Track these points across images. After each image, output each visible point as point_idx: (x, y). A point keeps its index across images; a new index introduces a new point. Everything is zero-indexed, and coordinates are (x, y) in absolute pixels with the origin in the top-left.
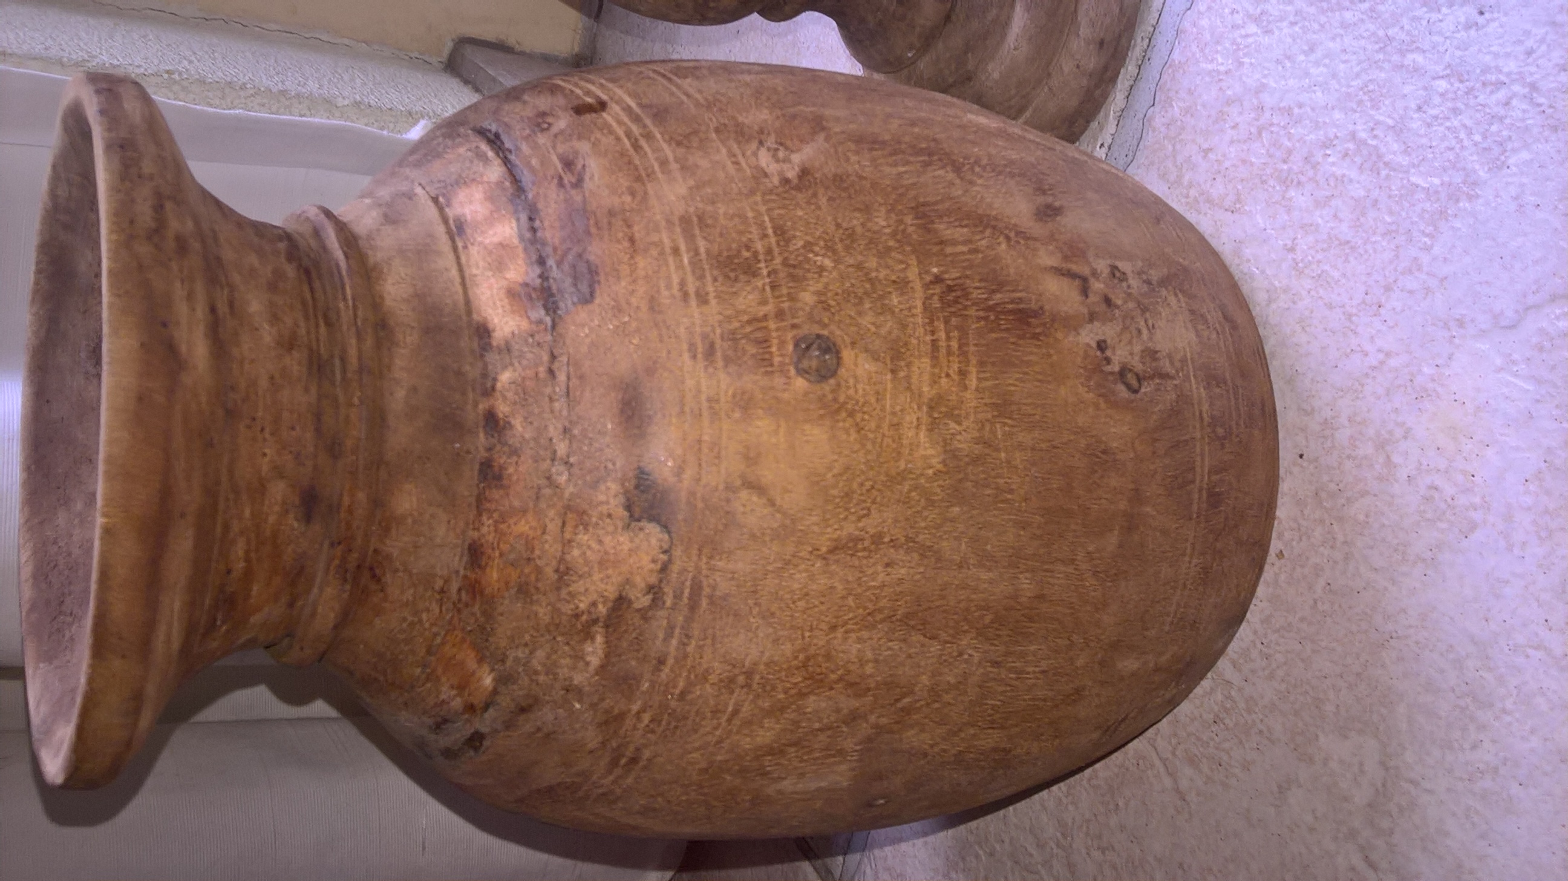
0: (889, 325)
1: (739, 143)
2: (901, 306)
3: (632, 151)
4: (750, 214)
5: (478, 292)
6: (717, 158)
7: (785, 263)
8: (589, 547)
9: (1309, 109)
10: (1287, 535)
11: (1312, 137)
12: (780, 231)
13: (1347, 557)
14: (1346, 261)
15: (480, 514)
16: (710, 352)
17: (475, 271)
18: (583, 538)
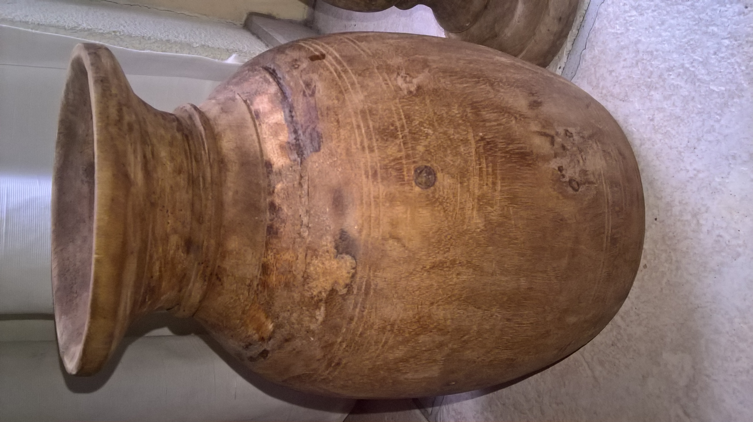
0: (459, 161)
1: (388, 74)
2: (465, 152)
3: (337, 79)
4: (394, 109)
5: (266, 146)
6: (378, 81)
7: (410, 132)
8: (318, 266)
9: (661, 53)
10: (649, 257)
11: (662, 66)
12: (408, 117)
13: (678, 269)
14: (679, 126)
15: (267, 251)
16: (375, 174)
17: (264, 136)
18: (315, 262)
